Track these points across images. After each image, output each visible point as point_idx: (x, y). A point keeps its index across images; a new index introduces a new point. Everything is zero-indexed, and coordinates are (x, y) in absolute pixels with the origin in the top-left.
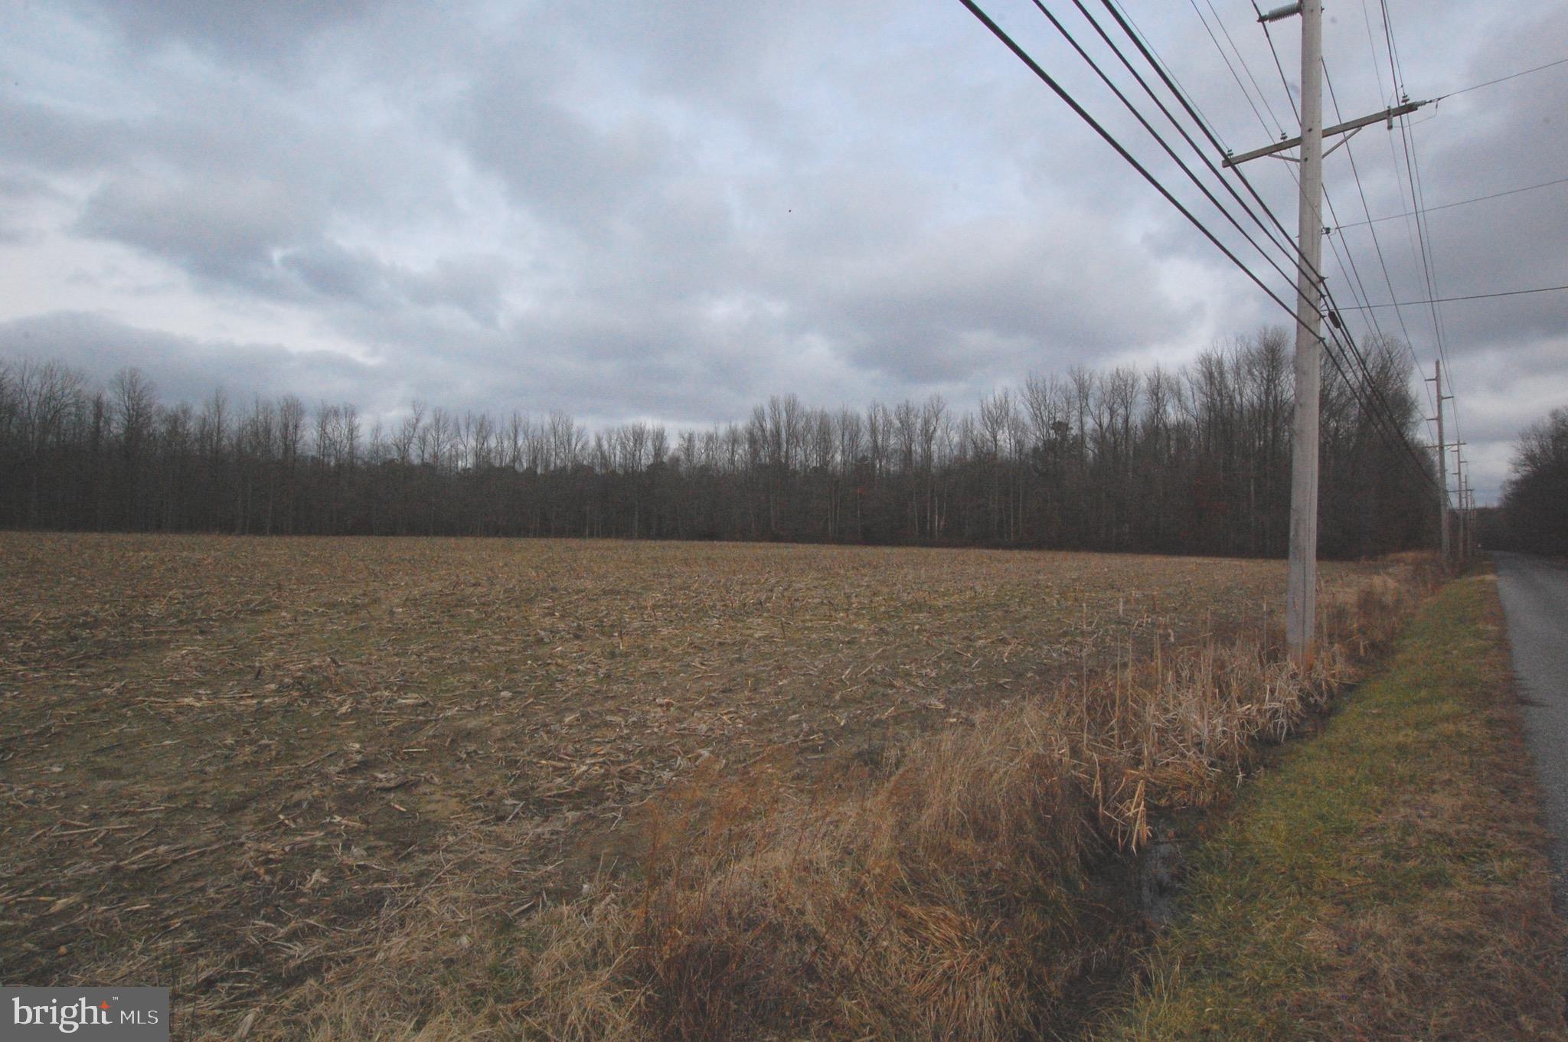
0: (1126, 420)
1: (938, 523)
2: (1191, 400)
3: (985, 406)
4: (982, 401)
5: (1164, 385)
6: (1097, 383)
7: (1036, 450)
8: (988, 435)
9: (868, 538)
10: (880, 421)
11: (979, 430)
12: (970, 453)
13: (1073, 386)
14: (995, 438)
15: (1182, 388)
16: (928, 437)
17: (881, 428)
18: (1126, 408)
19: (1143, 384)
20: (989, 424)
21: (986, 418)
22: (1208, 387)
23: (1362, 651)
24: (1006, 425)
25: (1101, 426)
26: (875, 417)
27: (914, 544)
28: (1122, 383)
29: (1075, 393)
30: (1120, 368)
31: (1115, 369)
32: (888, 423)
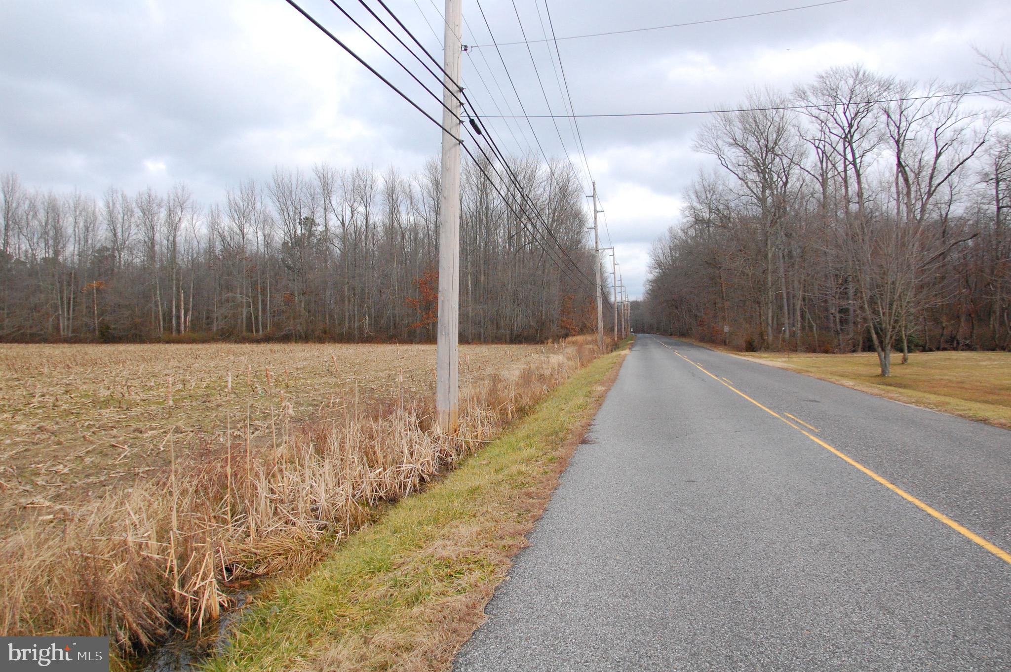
0: (367, 217)
1: (186, 319)
2: (422, 203)
3: (231, 198)
4: (228, 193)
5: (398, 189)
6: (339, 182)
7: (285, 244)
8: (236, 229)
9: (107, 336)
10: (119, 208)
11: (226, 223)
12: (219, 247)
13: (317, 183)
14: (242, 231)
15: (413, 191)
16: (174, 227)
17: (120, 217)
18: (366, 207)
19: (380, 185)
20: (236, 217)
21: (233, 210)
22: (435, 192)
23: (510, 415)
24: (253, 218)
25: (343, 224)
26: (114, 204)
27: (158, 341)
28: (361, 183)
29: (319, 190)
30: (359, 167)
31: (355, 170)
32: (128, 212)
